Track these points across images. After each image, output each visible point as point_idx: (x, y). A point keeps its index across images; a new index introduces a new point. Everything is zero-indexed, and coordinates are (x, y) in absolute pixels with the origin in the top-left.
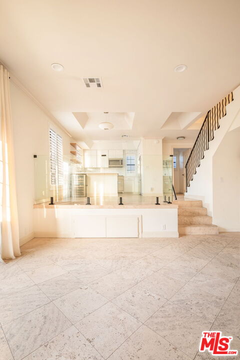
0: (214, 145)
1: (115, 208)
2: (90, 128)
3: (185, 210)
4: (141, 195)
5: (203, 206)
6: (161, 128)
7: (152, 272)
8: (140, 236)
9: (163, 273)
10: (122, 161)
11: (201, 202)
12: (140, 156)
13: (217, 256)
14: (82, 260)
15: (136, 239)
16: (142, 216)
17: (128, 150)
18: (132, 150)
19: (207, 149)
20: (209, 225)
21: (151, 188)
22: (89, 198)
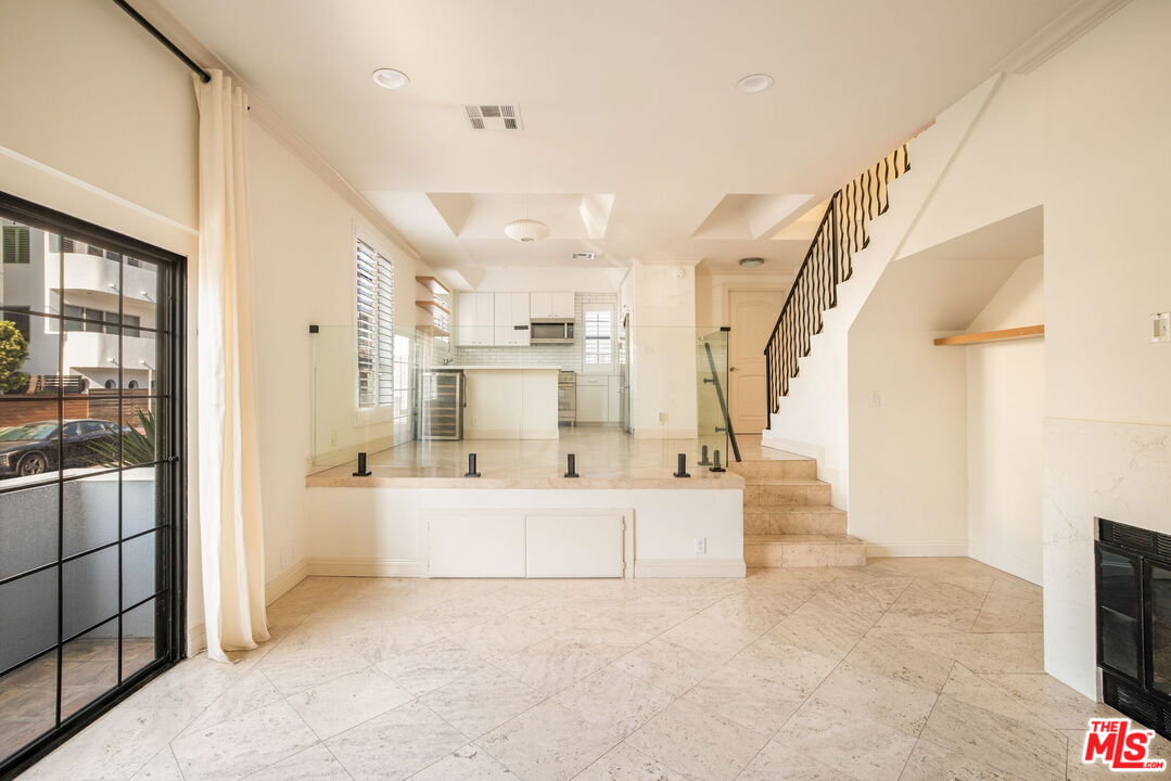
0: (853, 295)
1: (552, 485)
2: (476, 232)
3: (765, 491)
4: (628, 432)
5: (820, 477)
6: (694, 235)
7: (668, 699)
8: (629, 573)
9: (701, 702)
11: (813, 464)
12: (628, 315)
13: (861, 643)
14: (456, 655)
15: (617, 581)
16: (634, 511)
17: (590, 294)
18: (603, 294)
19: (833, 305)
20: (837, 537)
21: (660, 414)
22: (475, 456)
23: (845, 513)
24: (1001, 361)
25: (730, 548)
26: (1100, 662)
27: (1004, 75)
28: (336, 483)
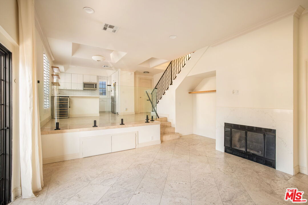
0: (176, 83)
1: (118, 127)
5: (168, 121)
6: (138, 65)
7: (167, 170)
8: (137, 147)
9: (173, 168)
10: (96, 85)
11: (166, 118)
13: (190, 152)
14: (112, 174)
15: (134, 150)
16: (138, 132)
17: (100, 76)
18: (104, 77)
19: (171, 84)
20: (174, 133)
21: (126, 108)
22: (96, 121)
23: (174, 128)
24: (200, 97)
25: (158, 138)
26: (225, 146)
27: (209, 46)
28: (49, 133)
